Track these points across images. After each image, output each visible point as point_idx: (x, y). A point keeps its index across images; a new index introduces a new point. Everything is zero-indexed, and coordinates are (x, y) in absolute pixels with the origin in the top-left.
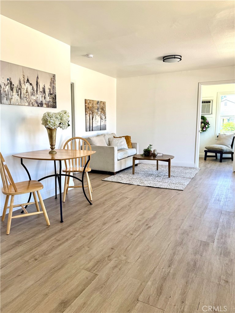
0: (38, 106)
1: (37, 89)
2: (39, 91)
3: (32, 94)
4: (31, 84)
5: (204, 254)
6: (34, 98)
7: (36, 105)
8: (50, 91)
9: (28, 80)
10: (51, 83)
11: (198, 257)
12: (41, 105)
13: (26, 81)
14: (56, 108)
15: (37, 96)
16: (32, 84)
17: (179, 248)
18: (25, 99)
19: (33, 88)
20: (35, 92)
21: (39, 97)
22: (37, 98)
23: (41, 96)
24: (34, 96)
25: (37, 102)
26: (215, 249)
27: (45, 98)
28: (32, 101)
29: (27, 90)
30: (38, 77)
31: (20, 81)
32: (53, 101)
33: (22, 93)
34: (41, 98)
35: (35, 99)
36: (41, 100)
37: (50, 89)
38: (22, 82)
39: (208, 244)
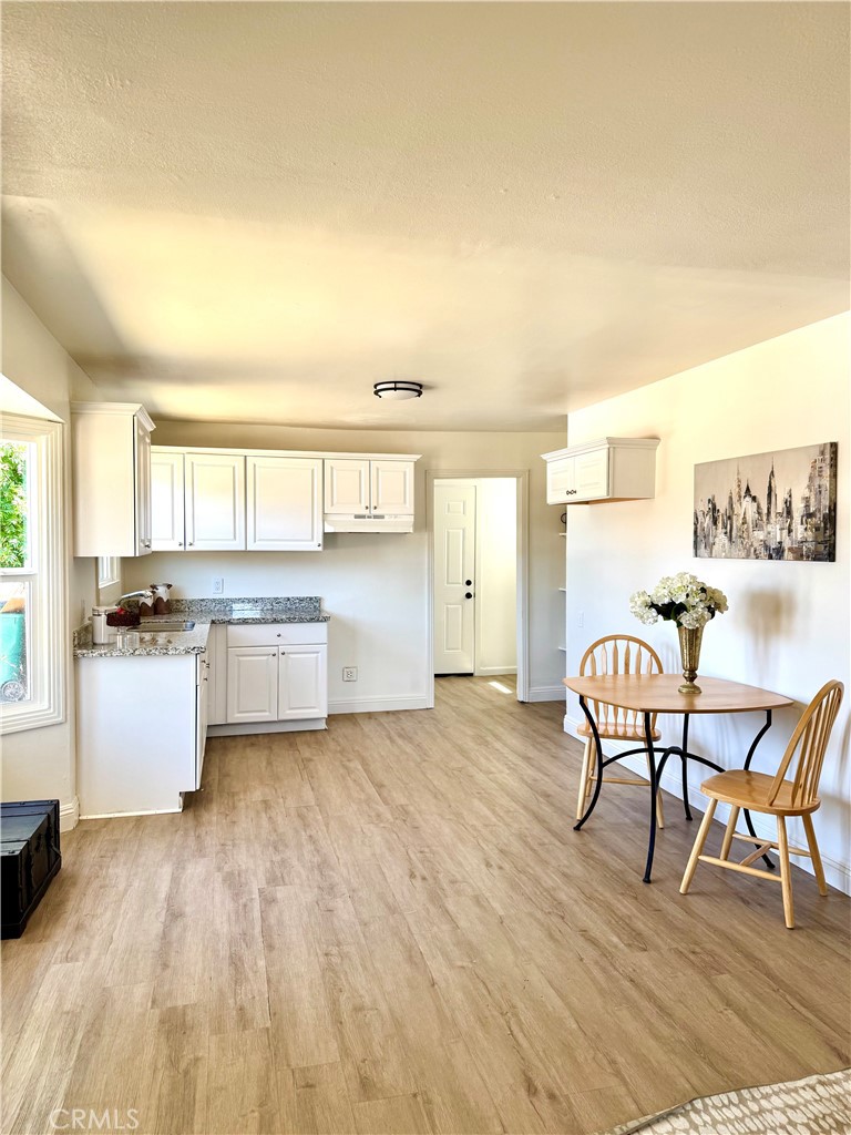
0: (771, 557)
1: (769, 509)
2: (773, 515)
3: (757, 526)
4: (754, 499)
5: (268, 864)
6: (760, 535)
7: (763, 553)
8: (807, 506)
9: (748, 489)
10: (811, 478)
11: (277, 858)
12: (777, 553)
13: (743, 494)
14: (833, 561)
15: (770, 528)
16: (758, 496)
17: (316, 859)
18: (739, 541)
19: (759, 507)
20: (765, 518)
21: (775, 532)
22: (769, 533)
23: (778, 527)
24: (761, 529)
25: (767, 547)
26: (252, 878)
27: (790, 531)
28: (756, 545)
29: (744, 518)
30: (772, 472)
31: (731, 498)
32: (816, 537)
33: (734, 527)
34: (778, 532)
35: (762, 538)
36: (778, 540)
37: (806, 499)
38: (735, 499)
39: (268, 883)
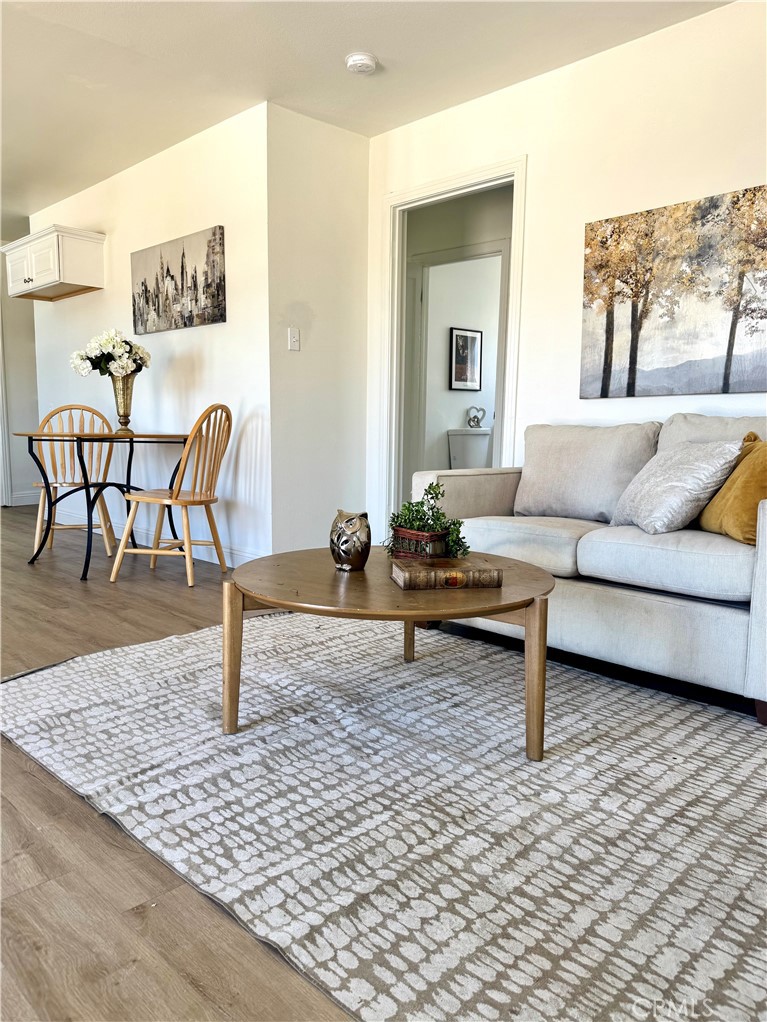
0: (185, 325)
1: (182, 284)
2: (185, 289)
3: (175, 300)
4: (173, 278)
7: (181, 323)
8: (206, 279)
9: (168, 270)
10: (208, 256)
12: (189, 321)
13: (165, 275)
14: (225, 321)
15: (184, 300)
16: (175, 275)
18: (164, 315)
19: (176, 284)
20: (180, 293)
21: (187, 304)
22: (184, 305)
23: (189, 299)
24: (178, 302)
25: (182, 317)
27: (197, 301)
28: (175, 317)
29: (167, 295)
30: (183, 253)
31: (157, 279)
32: (213, 303)
33: (161, 304)
34: (190, 303)
35: (179, 309)
36: (190, 309)
37: (206, 273)
38: (160, 279)
